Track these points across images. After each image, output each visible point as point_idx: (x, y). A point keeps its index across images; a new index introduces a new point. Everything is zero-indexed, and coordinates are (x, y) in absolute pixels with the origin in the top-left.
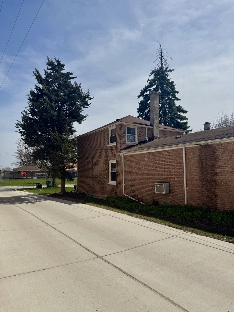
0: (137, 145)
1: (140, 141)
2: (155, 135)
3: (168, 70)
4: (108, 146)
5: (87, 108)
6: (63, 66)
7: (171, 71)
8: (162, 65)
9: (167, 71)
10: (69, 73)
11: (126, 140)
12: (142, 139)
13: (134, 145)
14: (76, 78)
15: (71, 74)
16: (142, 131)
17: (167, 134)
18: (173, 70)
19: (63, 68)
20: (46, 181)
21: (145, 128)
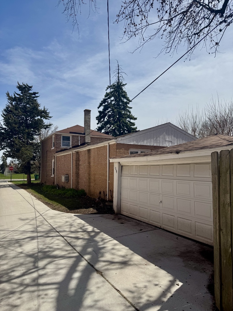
0: (70, 148)
1: (73, 146)
2: (86, 141)
3: (122, 84)
4: (52, 149)
5: (49, 119)
6: (31, 87)
7: (123, 85)
8: (119, 80)
9: (122, 86)
10: (35, 92)
11: (61, 145)
12: (76, 144)
13: (68, 148)
14: (38, 96)
15: (37, 93)
16: (75, 138)
17: (99, 140)
18: (126, 84)
19: (31, 89)
20: (35, 175)
21: (78, 136)
